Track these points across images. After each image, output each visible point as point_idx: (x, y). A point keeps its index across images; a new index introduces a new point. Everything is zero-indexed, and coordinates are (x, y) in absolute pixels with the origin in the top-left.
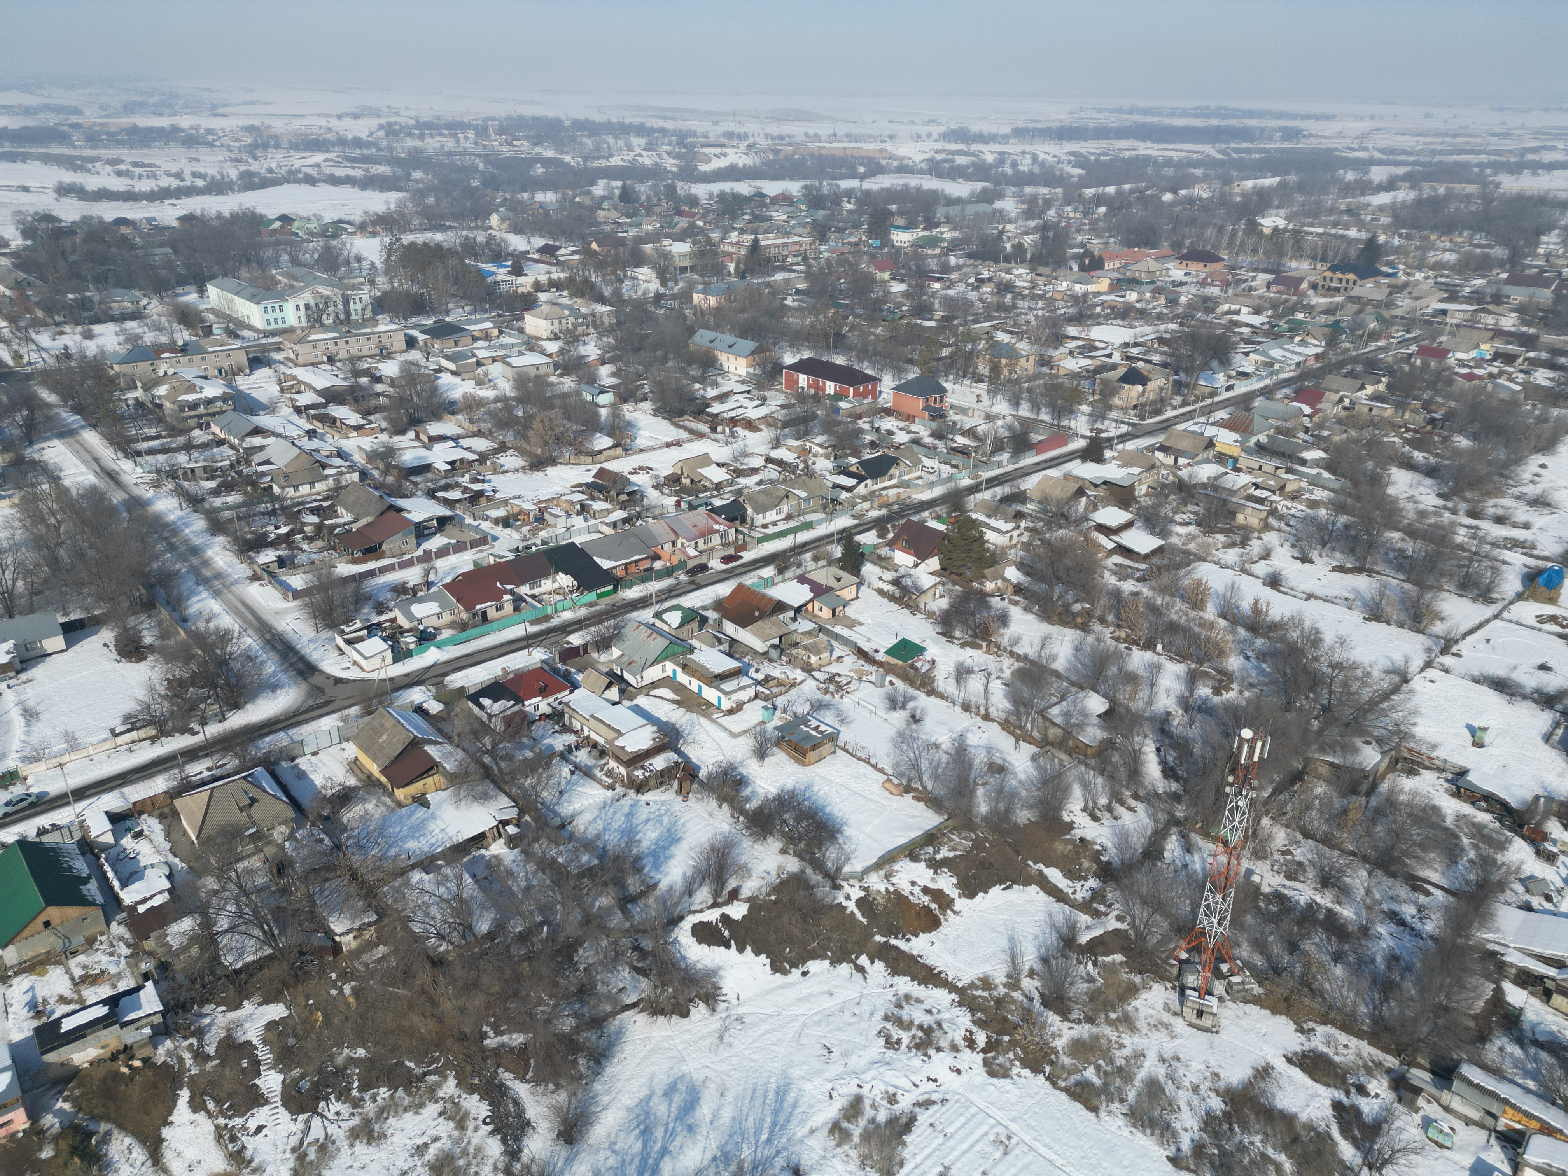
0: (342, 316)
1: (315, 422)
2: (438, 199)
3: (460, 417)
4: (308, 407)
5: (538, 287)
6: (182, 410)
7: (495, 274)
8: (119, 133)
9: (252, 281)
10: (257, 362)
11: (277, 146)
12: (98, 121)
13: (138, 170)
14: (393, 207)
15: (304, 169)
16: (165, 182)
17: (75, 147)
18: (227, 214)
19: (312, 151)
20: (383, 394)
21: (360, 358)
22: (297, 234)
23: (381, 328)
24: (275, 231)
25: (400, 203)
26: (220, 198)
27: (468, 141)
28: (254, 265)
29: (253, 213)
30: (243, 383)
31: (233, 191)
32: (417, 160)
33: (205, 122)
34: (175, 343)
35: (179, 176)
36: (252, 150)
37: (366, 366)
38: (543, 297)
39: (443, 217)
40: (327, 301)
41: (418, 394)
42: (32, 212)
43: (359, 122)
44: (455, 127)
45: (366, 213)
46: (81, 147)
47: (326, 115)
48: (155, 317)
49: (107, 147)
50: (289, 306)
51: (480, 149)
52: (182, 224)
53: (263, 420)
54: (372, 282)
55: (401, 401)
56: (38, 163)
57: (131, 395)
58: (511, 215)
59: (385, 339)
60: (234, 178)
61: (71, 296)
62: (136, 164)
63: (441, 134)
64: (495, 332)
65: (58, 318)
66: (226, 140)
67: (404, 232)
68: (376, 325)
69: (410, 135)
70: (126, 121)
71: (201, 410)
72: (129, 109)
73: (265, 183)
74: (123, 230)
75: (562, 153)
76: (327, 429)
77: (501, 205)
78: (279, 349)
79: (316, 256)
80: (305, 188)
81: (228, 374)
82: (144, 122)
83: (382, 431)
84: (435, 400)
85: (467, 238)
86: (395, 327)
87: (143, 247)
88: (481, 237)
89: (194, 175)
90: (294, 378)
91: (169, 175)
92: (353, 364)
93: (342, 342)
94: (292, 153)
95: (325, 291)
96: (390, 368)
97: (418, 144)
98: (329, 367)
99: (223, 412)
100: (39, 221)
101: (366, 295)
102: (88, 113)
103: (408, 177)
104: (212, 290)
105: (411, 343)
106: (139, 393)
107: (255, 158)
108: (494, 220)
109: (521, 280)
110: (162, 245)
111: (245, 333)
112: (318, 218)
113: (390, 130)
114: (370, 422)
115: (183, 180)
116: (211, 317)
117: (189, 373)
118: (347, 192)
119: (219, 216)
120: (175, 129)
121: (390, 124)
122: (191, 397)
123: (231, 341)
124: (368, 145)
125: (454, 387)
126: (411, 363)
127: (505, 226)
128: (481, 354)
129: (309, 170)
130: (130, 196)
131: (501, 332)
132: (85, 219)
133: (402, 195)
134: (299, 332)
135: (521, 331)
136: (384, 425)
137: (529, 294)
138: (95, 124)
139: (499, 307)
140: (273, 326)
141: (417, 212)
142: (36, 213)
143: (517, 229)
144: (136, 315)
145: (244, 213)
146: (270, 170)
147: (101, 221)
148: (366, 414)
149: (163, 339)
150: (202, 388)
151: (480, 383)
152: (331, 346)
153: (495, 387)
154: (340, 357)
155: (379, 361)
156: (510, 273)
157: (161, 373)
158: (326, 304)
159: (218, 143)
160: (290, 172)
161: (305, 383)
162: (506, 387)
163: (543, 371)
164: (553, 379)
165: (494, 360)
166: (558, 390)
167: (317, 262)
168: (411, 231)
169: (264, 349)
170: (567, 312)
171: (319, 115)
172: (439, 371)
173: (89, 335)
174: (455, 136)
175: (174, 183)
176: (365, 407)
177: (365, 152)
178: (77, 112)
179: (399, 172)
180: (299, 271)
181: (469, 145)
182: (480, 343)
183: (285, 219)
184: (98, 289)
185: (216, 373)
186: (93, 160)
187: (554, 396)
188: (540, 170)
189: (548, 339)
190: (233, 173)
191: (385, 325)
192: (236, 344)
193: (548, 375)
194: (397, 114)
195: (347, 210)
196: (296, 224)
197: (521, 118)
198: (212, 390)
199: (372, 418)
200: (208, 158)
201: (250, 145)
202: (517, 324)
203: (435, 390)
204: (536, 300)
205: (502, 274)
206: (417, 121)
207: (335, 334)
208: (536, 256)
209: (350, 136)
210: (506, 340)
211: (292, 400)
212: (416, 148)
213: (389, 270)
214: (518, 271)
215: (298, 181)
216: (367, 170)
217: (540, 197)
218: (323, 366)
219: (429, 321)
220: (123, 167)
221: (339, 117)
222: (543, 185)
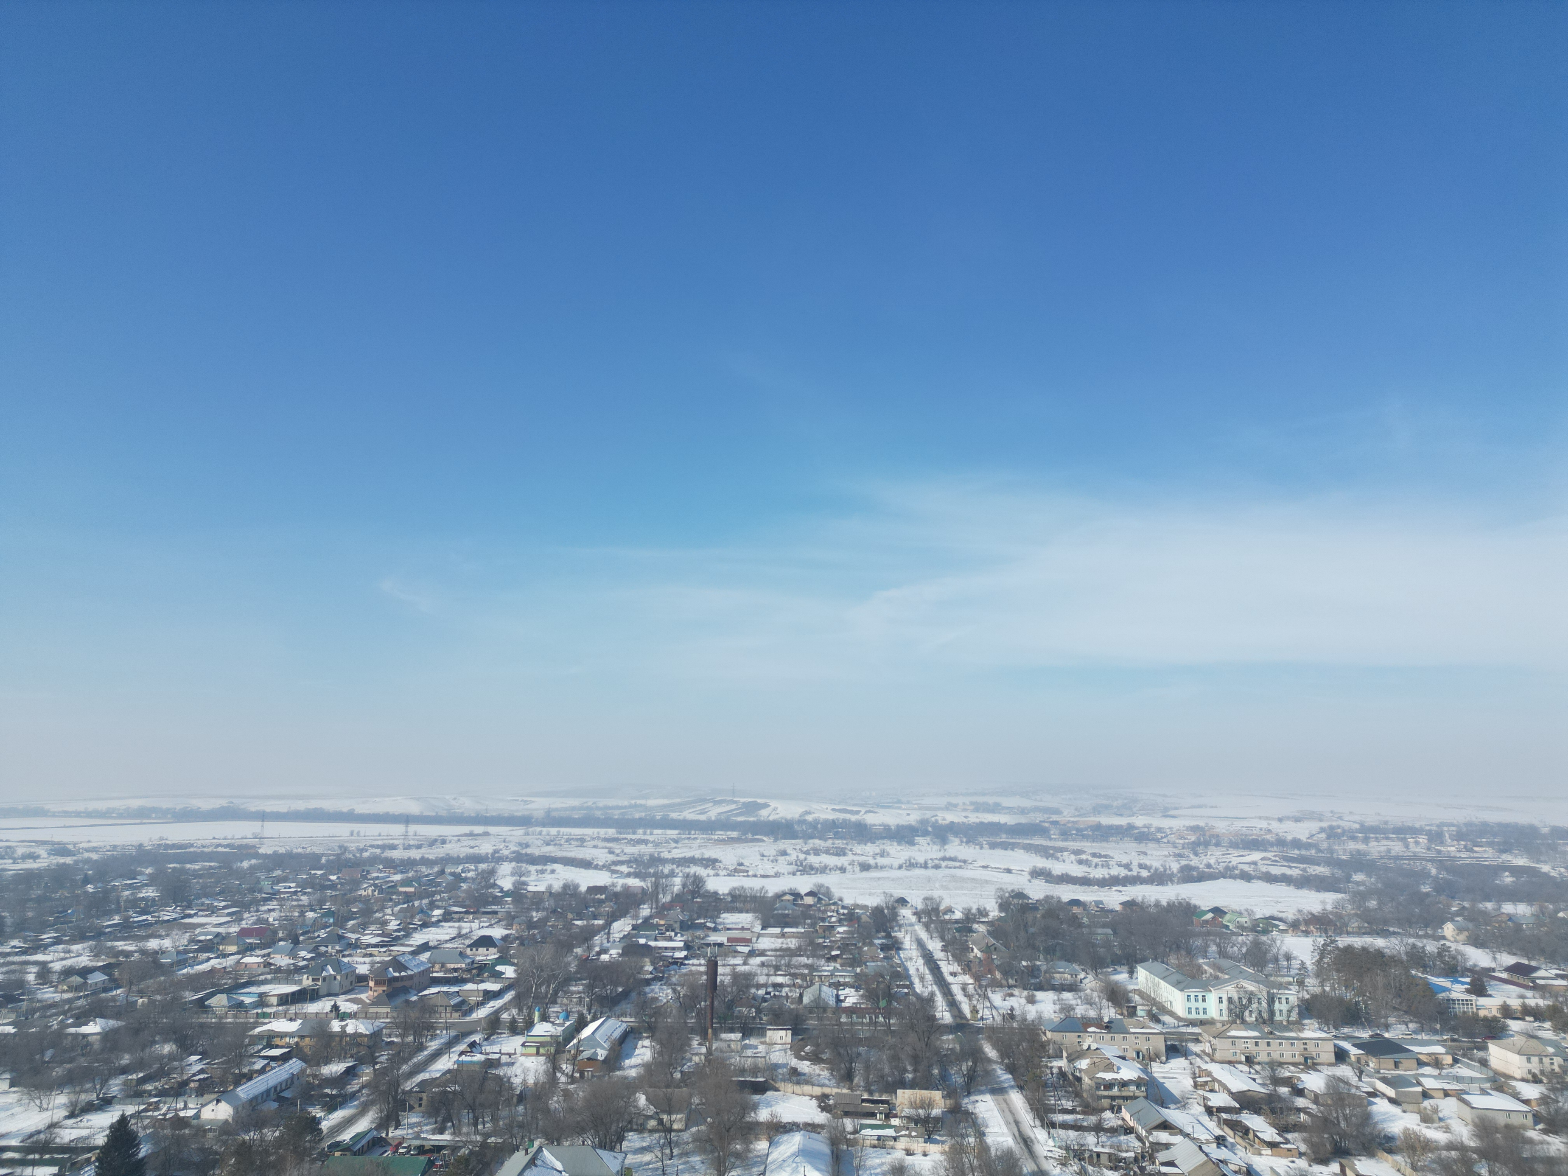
0: (1265, 1015)
1: (1226, 1129)
2: (1381, 903)
3: (1399, 1158)
4: (1220, 1110)
5: (1507, 1012)
6: (1098, 1088)
7: (1449, 990)
8: (1086, 829)
9: (1179, 968)
10: (1174, 1050)
11: (1217, 845)
12: (1072, 819)
13: (1096, 860)
14: (1329, 908)
15: (1241, 866)
16: (1116, 871)
17: (1051, 839)
18: (1164, 903)
19: (1251, 850)
20: (1304, 1110)
21: (1281, 1064)
22: (1227, 927)
23: (1307, 1034)
24: (1207, 922)
25: (1337, 905)
26: (1160, 888)
27: (1419, 846)
28: (1183, 952)
29: (1188, 904)
30: (1158, 1070)
31: (1172, 882)
32: (1359, 862)
33: (1157, 822)
34: (1101, 1018)
35: (1127, 866)
36: (1194, 847)
37: (1288, 1074)
38: (1514, 1025)
39: (1386, 922)
40: (1251, 996)
41: (1346, 1118)
42: (1009, 889)
43: (1299, 824)
44: (1403, 832)
45: (1300, 911)
46: (1055, 839)
47: (1267, 818)
48: (1088, 991)
49: (1074, 840)
50: (1212, 997)
51: (1433, 854)
52: (1124, 909)
53: (1173, 1115)
54: (1301, 983)
55: (1324, 1123)
56: (1022, 851)
57: (1056, 1064)
58: (1471, 925)
59: (1311, 1047)
60: (1175, 871)
61: (1024, 963)
62: (1094, 855)
63: (1387, 838)
64: (1448, 1059)
65: (1011, 982)
66: (1172, 838)
67: (1340, 934)
68: (1301, 1030)
69: (1353, 838)
70: (1093, 820)
71: (1115, 1091)
72: (1097, 810)
73: (1202, 878)
74: (1076, 910)
75: (1538, 861)
76: (1239, 1140)
77: (1458, 914)
78: (1197, 1041)
79: (1244, 950)
80: (1240, 884)
81: (1146, 1059)
82: (1106, 820)
83: (1301, 1155)
84: (1368, 1130)
85: (1414, 946)
86: (1323, 1035)
87: (1089, 926)
88: (1431, 947)
89: (1141, 866)
90: (1209, 1074)
91: (1120, 865)
92: (1273, 1070)
93: (1262, 1043)
94: (1231, 851)
95: (1250, 987)
96: (1314, 1082)
97: (1362, 847)
98: (1246, 1068)
99: (1135, 1098)
100: (1013, 897)
101: (1294, 995)
102: (1065, 814)
103: (1348, 879)
104: (1141, 973)
105: (1341, 1056)
106: (1062, 1063)
107: (1196, 854)
108: (1449, 929)
109: (1482, 1001)
110: (1104, 926)
111: (1166, 1019)
112: (1250, 912)
113: (1332, 833)
114: (1287, 1142)
115: (1131, 870)
116: (1137, 998)
117: (1110, 1051)
118: (1282, 890)
119: (1157, 904)
120: (1131, 827)
121: (1331, 828)
122: (1108, 1076)
123: (1152, 1025)
124: (1308, 846)
125: (1392, 1118)
126: (1340, 1080)
127: (1463, 937)
128: (1429, 1083)
129: (1246, 868)
130: (1085, 882)
131: (1456, 1061)
132: (1048, 898)
133: (1340, 896)
134: (1219, 1025)
135: (1484, 1063)
136: (1303, 1148)
137: (1495, 1019)
138: (1069, 822)
139: (1454, 1029)
140: (1194, 1016)
141: (1356, 915)
142: (1013, 891)
143: (1477, 942)
144: (1072, 988)
145: (1180, 903)
146: (1209, 866)
147: (1059, 901)
148: (1283, 1130)
149: (1092, 1014)
150: (1119, 1068)
151: (1426, 1119)
152: (1251, 1045)
153: (1447, 1129)
154: (1259, 1059)
155: (1302, 1071)
156: (1468, 991)
157: (1085, 1047)
158: (1250, 1000)
159: (1165, 840)
160: (1227, 868)
161: (1219, 1082)
162: (1464, 1133)
163: (1516, 1120)
164: (1532, 1134)
165: (1446, 1094)
166: (1540, 1151)
167: (1245, 956)
168: (1348, 933)
169: (1182, 1037)
170: (1551, 1050)
171: (1260, 818)
172: (1374, 1094)
173: (1031, 1000)
174: (1404, 840)
175: (1123, 872)
176: (1283, 1122)
177: (1303, 852)
178: (1058, 812)
179: (1338, 873)
180: (1225, 963)
181: (1420, 850)
182: (1427, 1070)
183: (1218, 911)
184: (1046, 959)
185: (1134, 1055)
186: (1062, 850)
187: (1533, 1159)
188: (1508, 879)
189: (1523, 1080)
190: (1175, 867)
191: (1312, 1031)
192: (1157, 1028)
193: (1524, 1128)
194: (1340, 818)
195: (1280, 907)
196: (1227, 917)
197: (1485, 824)
198: (1129, 1072)
199: (1289, 1136)
200: (1155, 853)
201: (1193, 843)
202: (1479, 1054)
203: (1367, 1117)
204: (1505, 1028)
205: (1458, 991)
206: (1362, 825)
207: (1255, 1034)
208: (1504, 975)
209: (1289, 838)
210: (1462, 1071)
211: (1205, 1098)
212: (1358, 851)
213: (1321, 973)
214: (1478, 989)
215: (1234, 877)
216: (1304, 870)
217: (1508, 908)
218: (1240, 1066)
219: (1365, 1034)
220: (1084, 857)
221: (1280, 820)
222: (1514, 896)
